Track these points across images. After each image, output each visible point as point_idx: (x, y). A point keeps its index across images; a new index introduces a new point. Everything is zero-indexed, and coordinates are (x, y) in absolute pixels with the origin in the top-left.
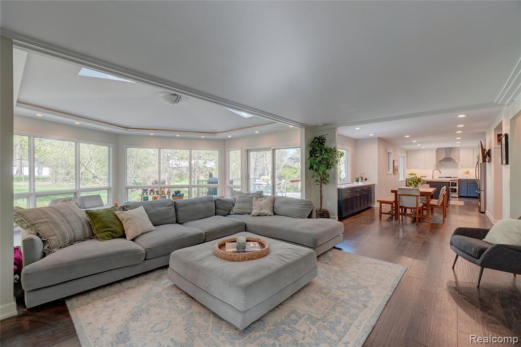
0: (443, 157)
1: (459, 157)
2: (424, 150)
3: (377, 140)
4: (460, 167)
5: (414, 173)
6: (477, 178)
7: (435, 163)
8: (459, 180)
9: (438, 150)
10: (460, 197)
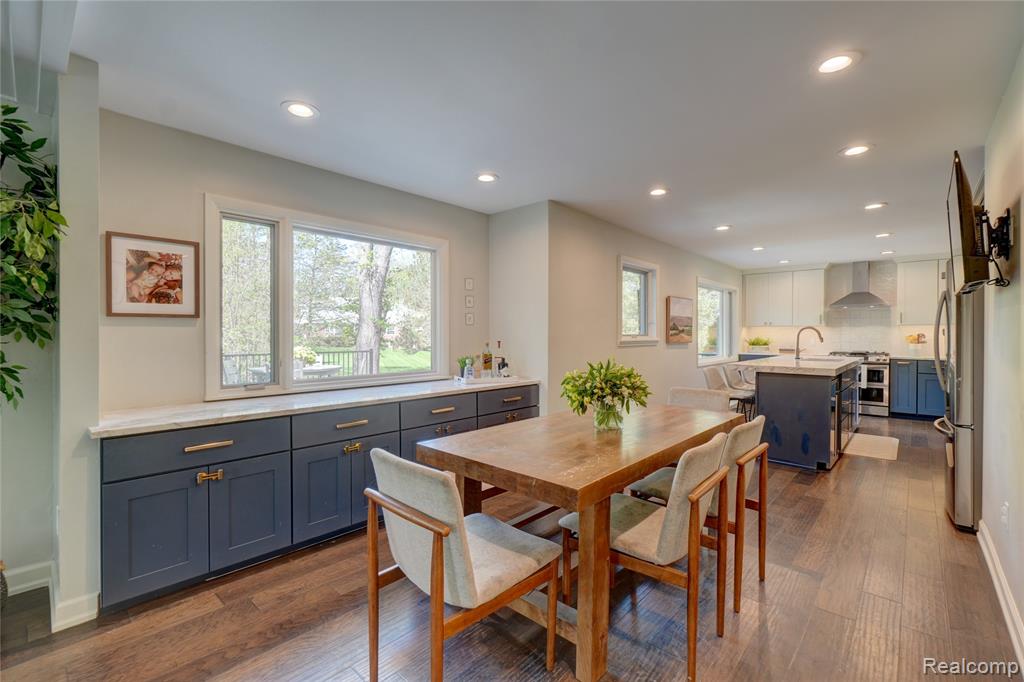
0: (845, 289)
1: (894, 293)
2: (790, 270)
3: (546, 210)
4: (898, 322)
5: (764, 339)
6: (943, 357)
7: (821, 309)
8: (893, 363)
9: (833, 271)
10: (893, 415)
